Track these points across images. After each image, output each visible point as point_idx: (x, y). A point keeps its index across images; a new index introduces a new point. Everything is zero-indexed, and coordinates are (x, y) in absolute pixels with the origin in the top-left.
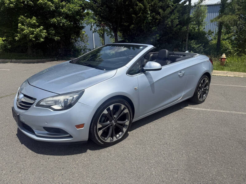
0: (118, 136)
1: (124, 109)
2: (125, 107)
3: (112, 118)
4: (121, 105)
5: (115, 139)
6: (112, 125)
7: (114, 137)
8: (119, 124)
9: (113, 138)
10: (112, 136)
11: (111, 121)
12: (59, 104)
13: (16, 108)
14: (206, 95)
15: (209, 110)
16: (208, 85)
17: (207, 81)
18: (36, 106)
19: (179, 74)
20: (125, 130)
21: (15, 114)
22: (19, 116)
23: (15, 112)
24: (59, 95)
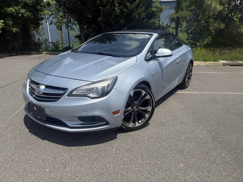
0: (140, 122)
1: (145, 95)
2: (146, 93)
3: (133, 104)
4: (142, 91)
5: (137, 124)
6: (133, 111)
7: (137, 123)
8: (141, 110)
9: (135, 124)
10: (134, 122)
11: (132, 107)
12: (94, 92)
13: (35, 101)
14: (190, 81)
15: (197, 93)
16: (191, 71)
17: (191, 68)
18: (68, 96)
19: (177, 61)
20: (147, 116)
21: (35, 108)
22: (43, 109)
23: (36, 106)
24: (94, 83)
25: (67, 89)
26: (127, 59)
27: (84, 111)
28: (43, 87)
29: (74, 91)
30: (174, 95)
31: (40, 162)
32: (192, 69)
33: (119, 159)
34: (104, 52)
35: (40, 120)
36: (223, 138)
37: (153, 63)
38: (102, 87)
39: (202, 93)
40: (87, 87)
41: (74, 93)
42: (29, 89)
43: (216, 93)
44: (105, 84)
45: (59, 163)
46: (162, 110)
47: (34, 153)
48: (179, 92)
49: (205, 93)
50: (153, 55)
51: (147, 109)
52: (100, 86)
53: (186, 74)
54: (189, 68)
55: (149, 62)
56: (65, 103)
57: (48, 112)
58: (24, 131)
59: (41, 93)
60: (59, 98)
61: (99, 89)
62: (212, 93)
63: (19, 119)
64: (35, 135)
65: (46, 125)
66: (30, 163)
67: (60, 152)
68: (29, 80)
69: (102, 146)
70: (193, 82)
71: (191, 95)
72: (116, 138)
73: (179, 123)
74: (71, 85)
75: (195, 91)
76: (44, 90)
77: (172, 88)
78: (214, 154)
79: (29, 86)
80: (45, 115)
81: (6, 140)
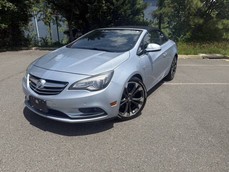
0: (134, 111)
1: (138, 87)
2: (139, 85)
3: (128, 95)
4: (135, 83)
5: (131, 114)
6: (127, 102)
7: (131, 113)
8: (135, 101)
9: (129, 114)
10: (129, 112)
11: (127, 98)
12: (92, 85)
13: (36, 95)
14: (175, 73)
15: (181, 84)
16: (176, 64)
17: (176, 61)
18: (68, 89)
19: (164, 55)
20: (140, 106)
21: (37, 101)
22: (45, 102)
23: (38, 99)
24: (93, 77)
25: (68, 83)
26: (122, 54)
27: (84, 103)
28: (43, 82)
29: (74, 85)
30: (162, 86)
31: (45, 151)
32: (176, 63)
33: (118, 146)
34: (98, 48)
35: (41, 112)
36: (208, 124)
37: (144, 57)
38: (101, 80)
39: (187, 84)
40: (86, 81)
41: (74, 86)
42: (30, 84)
43: (199, 84)
44: (103, 78)
45: (62, 151)
46: (152, 101)
47: (38, 143)
48: (165, 83)
49: (188, 84)
50: (143, 50)
51: (140, 100)
52: (98, 79)
53: (172, 67)
54: (174, 61)
55: (141, 56)
56: (66, 96)
57: (49, 105)
58: (26, 123)
59: (42, 87)
60: (60, 92)
61: (98, 82)
62: (195, 84)
63: (19, 112)
64: (37, 127)
65: (48, 116)
66: (35, 153)
67: (62, 142)
68: (29, 75)
69: (101, 135)
70: (177, 75)
71: (176, 86)
72: (113, 127)
73: (168, 111)
74: (71, 79)
75: (179, 83)
76: (45, 84)
77: (159, 80)
78: (202, 139)
79: (30, 80)
80: (47, 108)
81: (10, 133)
